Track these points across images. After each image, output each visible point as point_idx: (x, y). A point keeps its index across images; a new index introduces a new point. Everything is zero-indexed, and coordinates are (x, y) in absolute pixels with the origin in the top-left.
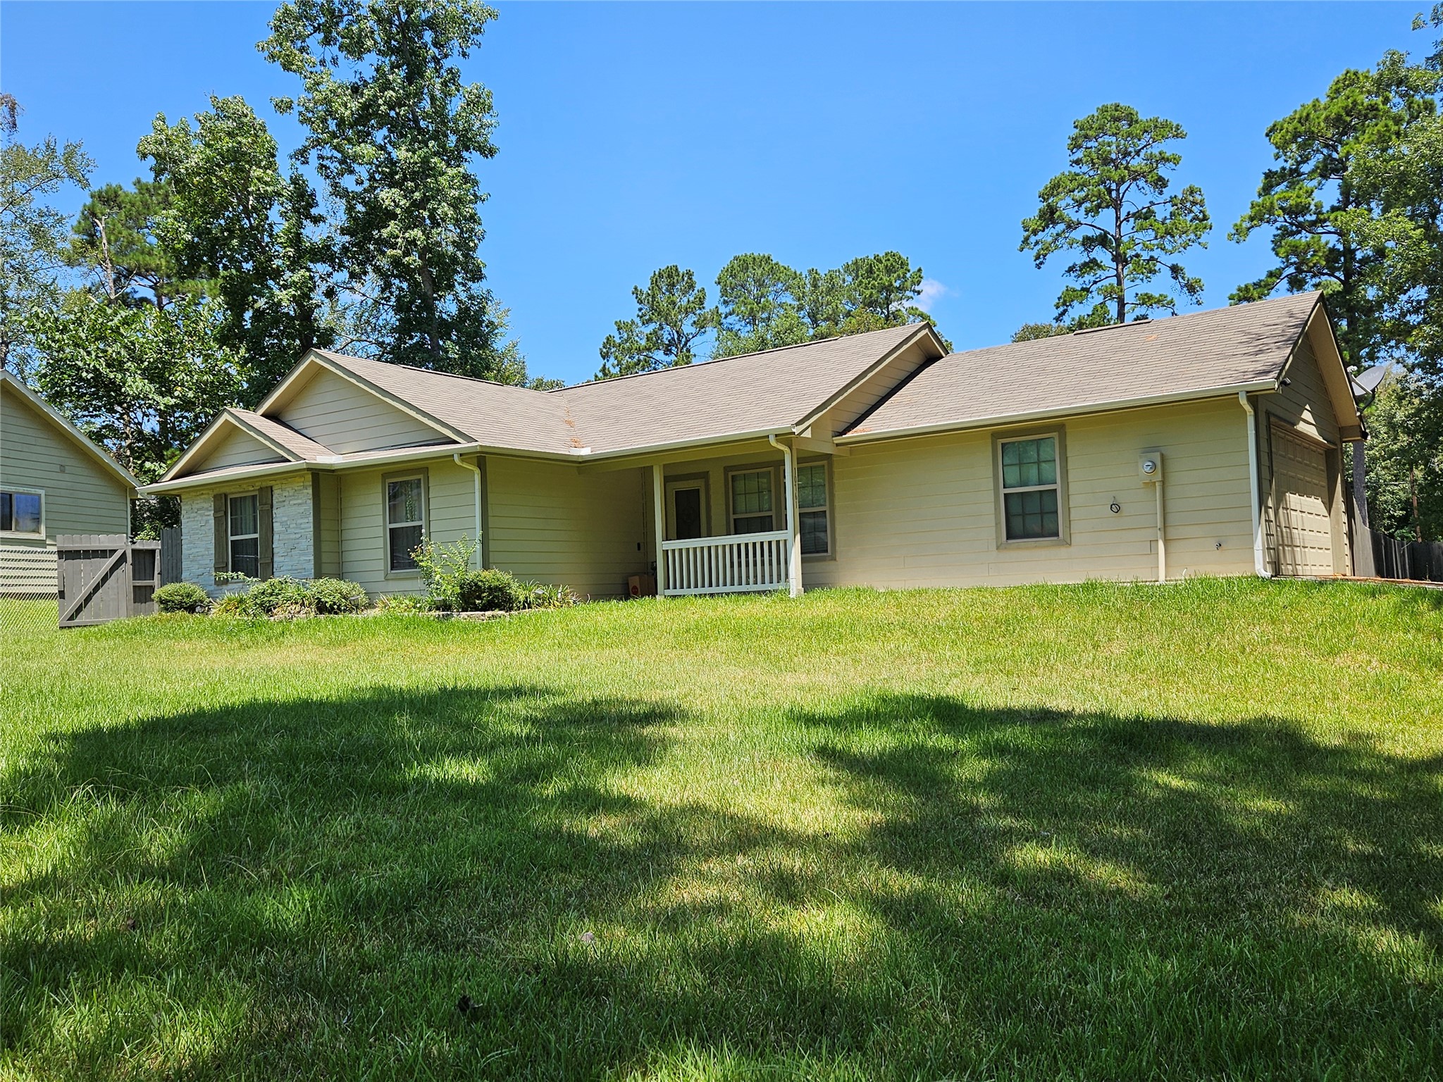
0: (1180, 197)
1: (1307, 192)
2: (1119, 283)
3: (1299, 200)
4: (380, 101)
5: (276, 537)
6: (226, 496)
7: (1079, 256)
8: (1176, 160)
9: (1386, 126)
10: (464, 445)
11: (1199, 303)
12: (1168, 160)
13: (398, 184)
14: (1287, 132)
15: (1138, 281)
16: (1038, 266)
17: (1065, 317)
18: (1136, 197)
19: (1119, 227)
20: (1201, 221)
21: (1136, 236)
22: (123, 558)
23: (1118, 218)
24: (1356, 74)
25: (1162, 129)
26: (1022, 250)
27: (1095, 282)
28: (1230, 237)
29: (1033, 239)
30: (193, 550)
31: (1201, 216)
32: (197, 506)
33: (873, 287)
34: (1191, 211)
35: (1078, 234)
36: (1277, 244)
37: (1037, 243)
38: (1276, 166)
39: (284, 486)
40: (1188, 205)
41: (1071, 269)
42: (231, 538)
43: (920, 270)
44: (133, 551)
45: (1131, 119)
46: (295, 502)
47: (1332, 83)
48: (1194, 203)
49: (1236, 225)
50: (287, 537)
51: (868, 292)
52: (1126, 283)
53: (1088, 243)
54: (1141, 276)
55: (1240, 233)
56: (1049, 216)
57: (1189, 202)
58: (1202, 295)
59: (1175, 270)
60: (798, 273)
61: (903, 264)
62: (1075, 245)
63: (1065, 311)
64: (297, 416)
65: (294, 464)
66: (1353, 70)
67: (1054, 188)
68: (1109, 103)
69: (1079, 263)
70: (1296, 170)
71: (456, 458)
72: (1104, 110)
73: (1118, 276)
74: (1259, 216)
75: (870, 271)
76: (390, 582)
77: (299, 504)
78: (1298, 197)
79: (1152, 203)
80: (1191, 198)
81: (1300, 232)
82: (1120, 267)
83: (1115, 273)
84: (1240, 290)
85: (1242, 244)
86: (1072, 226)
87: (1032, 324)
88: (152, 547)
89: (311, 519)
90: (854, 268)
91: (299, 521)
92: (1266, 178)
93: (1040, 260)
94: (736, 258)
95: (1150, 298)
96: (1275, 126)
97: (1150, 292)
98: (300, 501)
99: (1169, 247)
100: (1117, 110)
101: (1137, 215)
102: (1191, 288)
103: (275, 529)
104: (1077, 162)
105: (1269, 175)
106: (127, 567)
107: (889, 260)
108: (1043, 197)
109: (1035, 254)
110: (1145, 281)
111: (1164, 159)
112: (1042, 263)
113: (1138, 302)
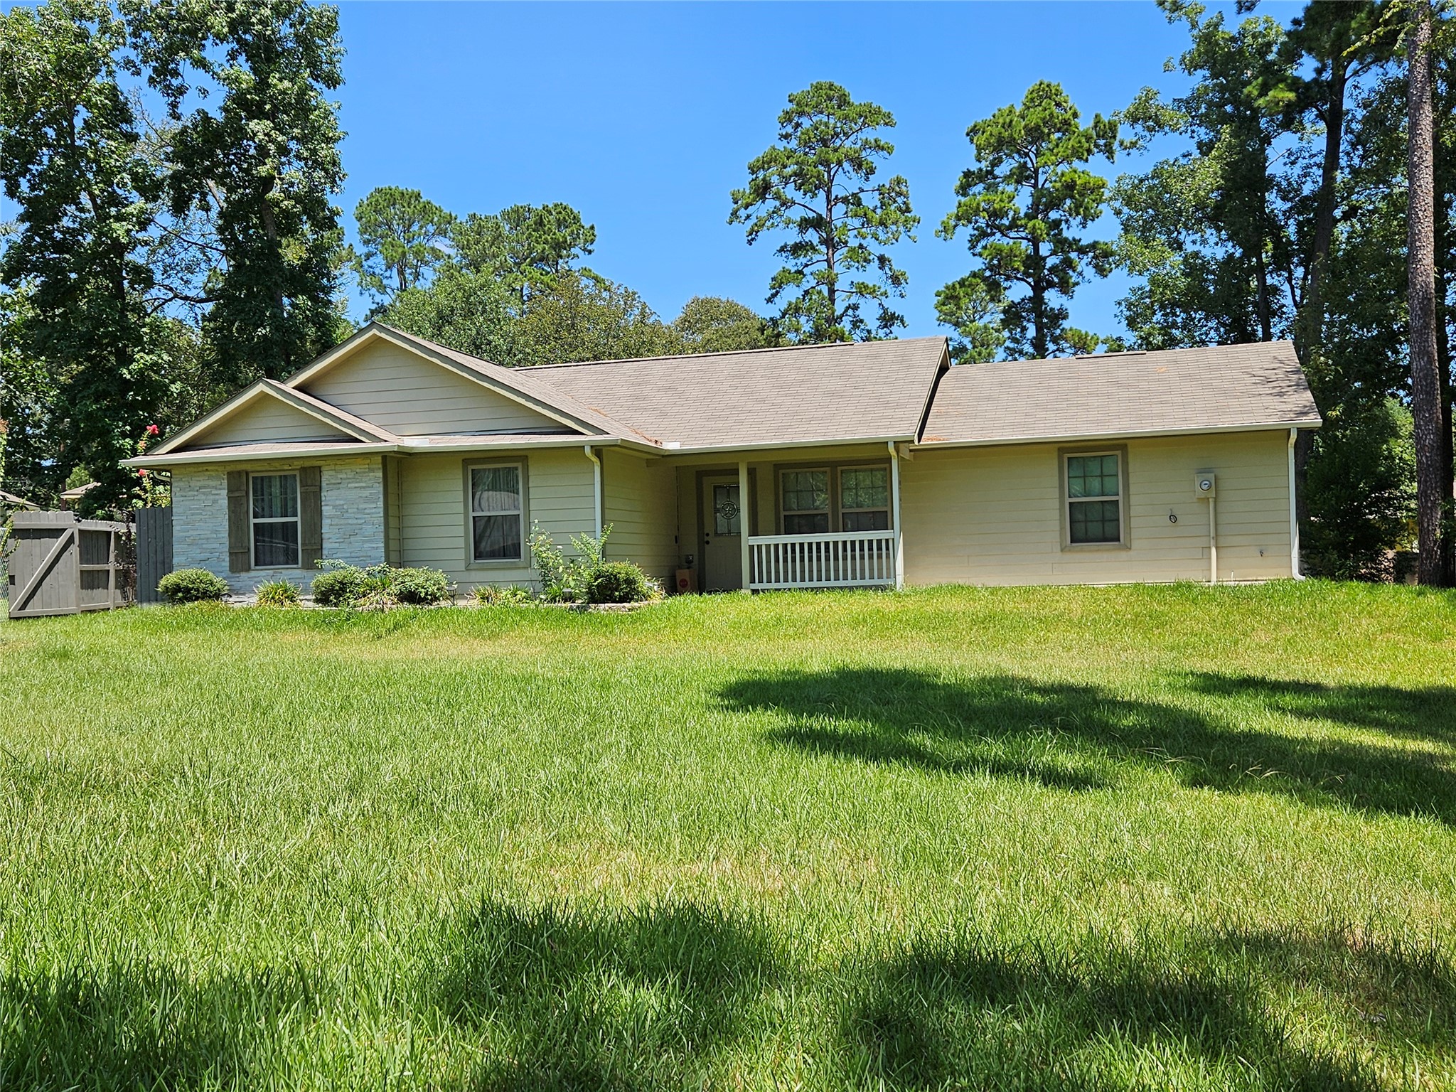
0: (888, 186)
1: (1009, 197)
2: (830, 266)
3: (1003, 205)
7: (793, 237)
8: (890, 150)
9: (1080, 142)
11: (902, 296)
12: (883, 149)
14: (991, 135)
15: (853, 270)
16: (750, 242)
17: (777, 299)
18: (846, 182)
19: (830, 210)
20: (903, 213)
21: (849, 221)
23: (828, 201)
24: (1048, 86)
25: (871, 116)
26: (731, 223)
27: (807, 265)
28: (937, 234)
29: (743, 213)
31: (904, 208)
33: (546, 242)
34: (895, 202)
36: (973, 243)
37: (748, 217)
38: (974, 167)
40: (893, 194)
41: (782, 249)
43: (592, 228)
45: (843, 101)
47: (1026, 93)
48: (900, 194)
49: (943, 222)
51: (540, 247)
52: (837, 268)
53: (805, 224)
54: (857, 264)
55: (947, 230)
56: (762, 190)
57: (893, 193)
58: (907, 289)
59: (882, 260)
60: (453, 215)
61: (576, 219)
62: (791, 225)
63: (777, 292)
66: (1046, 82)
67: (765, 164)
68: (824, 80)
69: (791, 243)
70: (991, 173)
72: (818, 87)
73: (828, 261)
74: (964, 216)
75: (540, 223)
78: (1001, 201)
79: (862, 190)
80: (898, 189)
81: (994, 234)
82: (831, 252)
83: (825, 257)
84: (947, 287)
85: (949, 241)
86: (787, 204)
87: (702, 297)
90: (516, 216)
92: (965, 177)
93: (752, 235)
94: (379, 191)
95: (866, 287)
96: (975, 126)
97: (866, 282)
99: (882, 237)
100: (831, 90)
101: (845, 200)
102: (896, 280)
104: (786, 137)
105: (968, 174)
107: (560, 213)
108: (753, 170)
109: (748, 229)
110: (861, 270)
111: (878, 147)
112: (753, 239)
113: (854, 290)
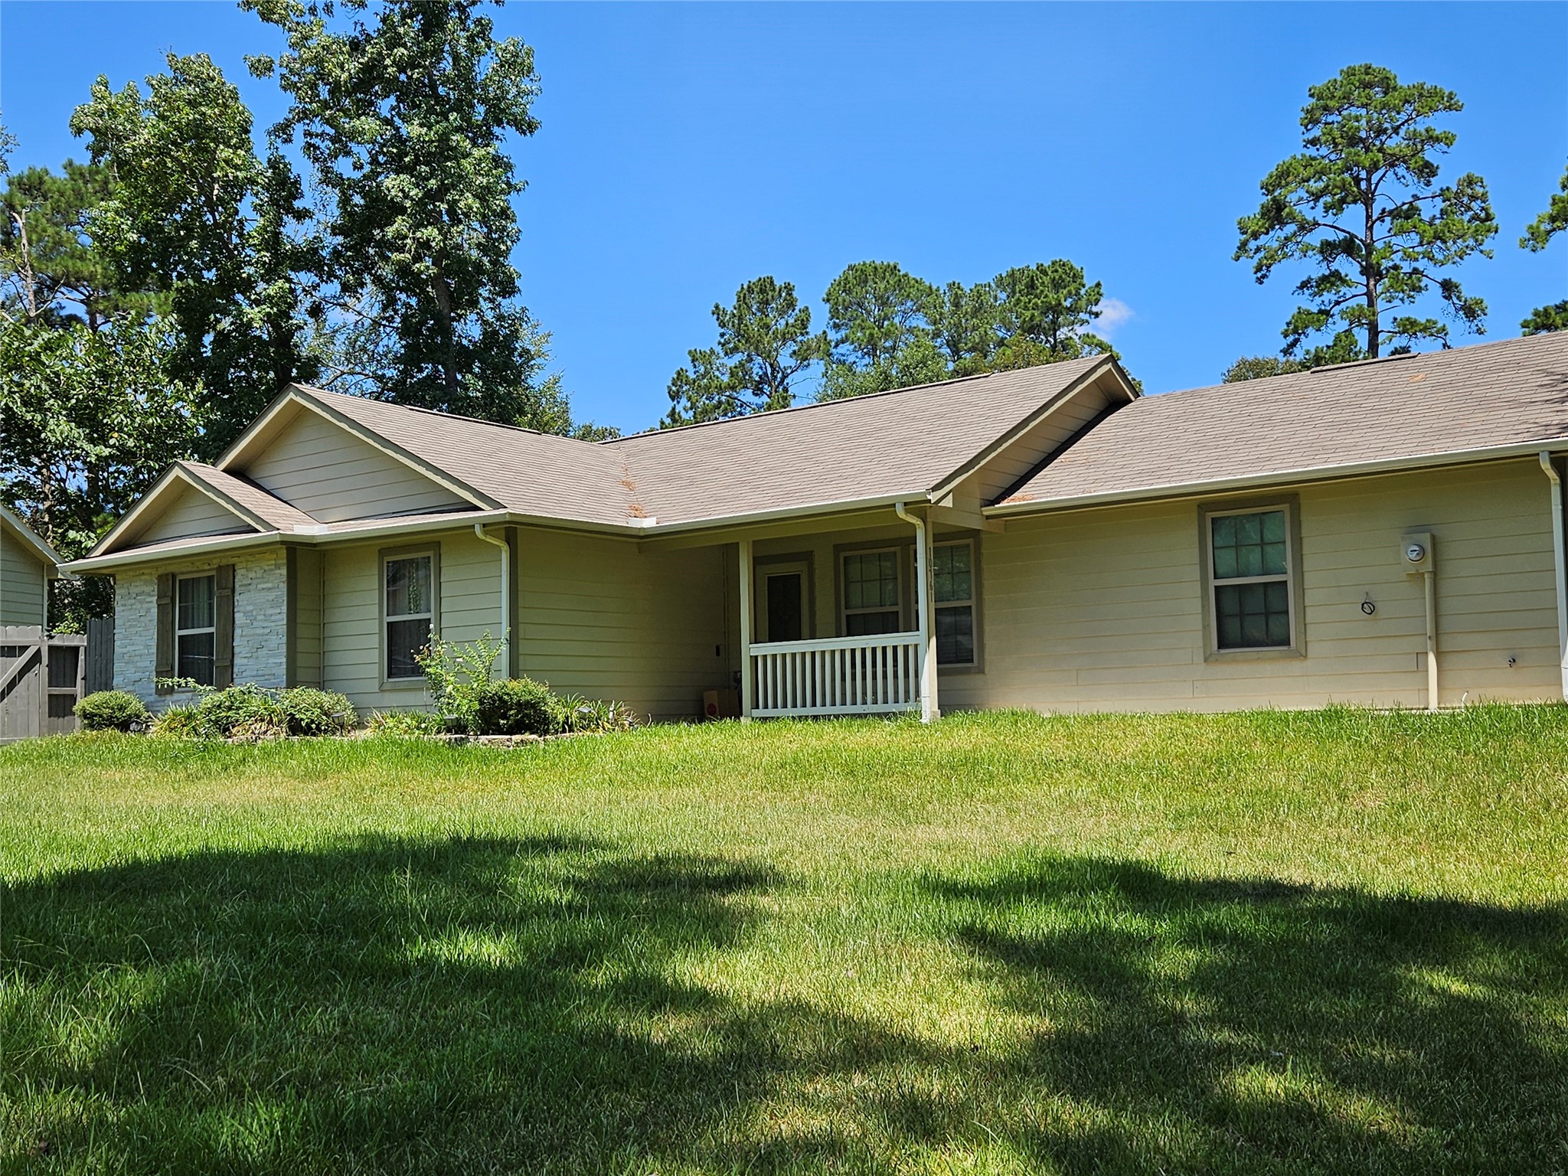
0: (1454, 189)
2: (1371, 304)
4: (388, 62)
5: (238, 632)
6: (174, 576)
7: (1316, 269)
8: (1448, 140)
10: (488, 512)
11: (1480, 332)
12: (1438, 140)
13: (409, 169)
15: (1396, 302)
16: (1260, 281)
17: (1297, 350)
18: (1392, 190)
19: (1370, 229)
20: (1483, 221)
21: (1394, 240)
22: (36, 658)
23: (1369, 217)
25: (1429, 99)
26: (1237, 259)
27: (1338, 303)
28: (1523, 244)
29: (1253, 244)
30: (129, 648)
31: (1483, 215)
32: (137, 590)
33: (1036, 307)
34: (1469, 209)
35: (1315, 238)
37: (1258, 250)
39: (250, 565)
40: (1465, 200)
41: (1304, 285)
42: (179, 633)
43: (1098, 285)
44: (50, 648)
45: (1387, 85)
46: (264, 586)
48: (1473, 198)
49: (1531, 227)
50: (252, 632)
51: (1028, 314)
52: (1381, 305)
53: (1328, 249)
54: (1401, 295)
55: (1536, 238)
56: (1275, 213)
57: (1466, 196)
58: (1485, 322)
59: (1448, 288)
60: (934, 288)
61: (1076, 277)
62: (1310, 253)
63: (1296, 341)
64: (272, 472)
65: (264, 534)
67: (1283, 176)
68: (1358, 63)
69: (1315, 276)
71: (478, 530)
72: (1350, 73)
73: (1368, 294)
74: (1562, 216)
75: (1031, 286)
76: (387, 694)
77: (269, 589)
79: (1416, 198)
80: (1469, 191)
82: (1372, 282)
83: (1365, 290)
84: (1536, 314)
85: (1540, 253)
86: (1305, 227)
87: (1250, 358)
88: (75, 643)
89: (284, 608)
90: (1009, 281)
91: (270, 612)
93: (1262, 272)
94: (851, 268)
95: (1413, 323)
97: (1413, 317)
98: (269, 585)
99: (1439, 257)
100: (1367, 74)
101: (1395, 214)
102: (1470, 311)
103: (237, 622)
104: (1314, 142)
106: (42, 670)
107: (1057, 271)
108: (1267, 188)
109: (1255, 264)
110: (1407, 301)
111: (1432, 139)
112: (1264, 276)
113: (1397, 330)
